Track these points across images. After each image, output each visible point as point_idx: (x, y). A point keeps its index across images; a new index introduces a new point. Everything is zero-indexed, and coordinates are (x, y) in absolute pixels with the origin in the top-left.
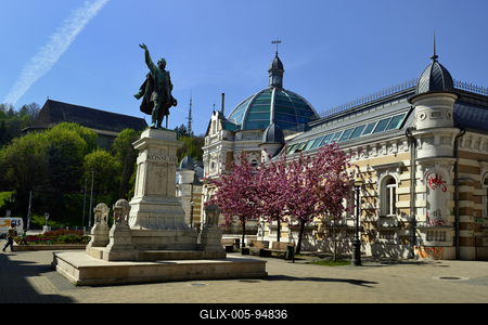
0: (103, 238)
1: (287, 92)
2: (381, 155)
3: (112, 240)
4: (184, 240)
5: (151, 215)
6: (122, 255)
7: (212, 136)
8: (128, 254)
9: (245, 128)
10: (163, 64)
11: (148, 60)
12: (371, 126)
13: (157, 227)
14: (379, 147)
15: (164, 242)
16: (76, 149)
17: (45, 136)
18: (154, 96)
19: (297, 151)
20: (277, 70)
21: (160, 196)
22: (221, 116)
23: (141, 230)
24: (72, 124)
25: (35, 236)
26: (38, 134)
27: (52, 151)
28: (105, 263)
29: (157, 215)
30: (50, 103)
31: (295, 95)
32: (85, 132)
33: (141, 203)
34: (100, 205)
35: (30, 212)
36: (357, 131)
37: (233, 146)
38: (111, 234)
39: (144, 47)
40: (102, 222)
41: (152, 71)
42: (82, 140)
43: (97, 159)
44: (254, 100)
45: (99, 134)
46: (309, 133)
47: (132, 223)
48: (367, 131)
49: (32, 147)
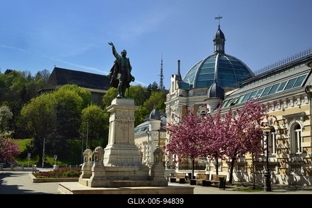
0: (88, 173)
1: (228, 56)
2: (290, 107)
3: (93, 173)
4: (140, 173)
5: (119, 156)
6: (100, 183)
7: (172, 94)
8: (104, 183)
9: (196, 87)
10: (124, 54)
11: (114, 52)
12: (283, 84)
13: (122, 165)
14: (288, 101)
15: (127, 175)
16: (75, 105)
17: (54, 96)
18: (119, 75)
19: (232, 104)
20: (220, 39)
21: (124, 143)
22: (178, 78)
23: (112, 167)
24: (72, 86)
25: (48, 172)
26: (48, 95)
27: (59, 107)
28: (89, 188)
29: (122, 157)
30: (56, 69)
31: (234, 58)
32: (82, 92)
33: (112, 149)
34: (87, 150)
35: (44, 155)
36: (274, 88)
37: (188, 102)
38: (93, 170)
39: (111, 44)
40: (89, 161)
41: (118, 59)
42: (80, 98)
43: (91, 112)
44: (203, 64)
45: (92, 92)
46: (242, 90)
47: (106, 163)
48: (280, 89)
49: (44, 105)
